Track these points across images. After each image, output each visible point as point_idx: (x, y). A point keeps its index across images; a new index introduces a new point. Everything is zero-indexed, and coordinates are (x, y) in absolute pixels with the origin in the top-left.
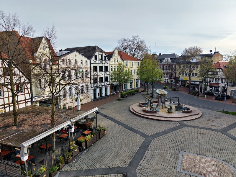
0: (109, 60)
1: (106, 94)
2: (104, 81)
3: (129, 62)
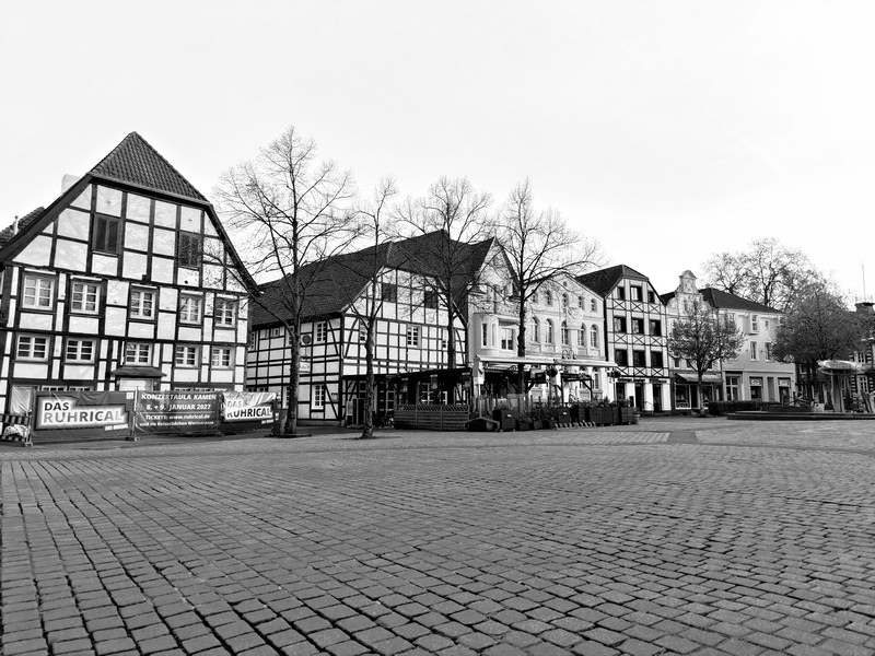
0: (665, 305)
1: (657, 405)
2: (648, 363)
3: (741, 316)
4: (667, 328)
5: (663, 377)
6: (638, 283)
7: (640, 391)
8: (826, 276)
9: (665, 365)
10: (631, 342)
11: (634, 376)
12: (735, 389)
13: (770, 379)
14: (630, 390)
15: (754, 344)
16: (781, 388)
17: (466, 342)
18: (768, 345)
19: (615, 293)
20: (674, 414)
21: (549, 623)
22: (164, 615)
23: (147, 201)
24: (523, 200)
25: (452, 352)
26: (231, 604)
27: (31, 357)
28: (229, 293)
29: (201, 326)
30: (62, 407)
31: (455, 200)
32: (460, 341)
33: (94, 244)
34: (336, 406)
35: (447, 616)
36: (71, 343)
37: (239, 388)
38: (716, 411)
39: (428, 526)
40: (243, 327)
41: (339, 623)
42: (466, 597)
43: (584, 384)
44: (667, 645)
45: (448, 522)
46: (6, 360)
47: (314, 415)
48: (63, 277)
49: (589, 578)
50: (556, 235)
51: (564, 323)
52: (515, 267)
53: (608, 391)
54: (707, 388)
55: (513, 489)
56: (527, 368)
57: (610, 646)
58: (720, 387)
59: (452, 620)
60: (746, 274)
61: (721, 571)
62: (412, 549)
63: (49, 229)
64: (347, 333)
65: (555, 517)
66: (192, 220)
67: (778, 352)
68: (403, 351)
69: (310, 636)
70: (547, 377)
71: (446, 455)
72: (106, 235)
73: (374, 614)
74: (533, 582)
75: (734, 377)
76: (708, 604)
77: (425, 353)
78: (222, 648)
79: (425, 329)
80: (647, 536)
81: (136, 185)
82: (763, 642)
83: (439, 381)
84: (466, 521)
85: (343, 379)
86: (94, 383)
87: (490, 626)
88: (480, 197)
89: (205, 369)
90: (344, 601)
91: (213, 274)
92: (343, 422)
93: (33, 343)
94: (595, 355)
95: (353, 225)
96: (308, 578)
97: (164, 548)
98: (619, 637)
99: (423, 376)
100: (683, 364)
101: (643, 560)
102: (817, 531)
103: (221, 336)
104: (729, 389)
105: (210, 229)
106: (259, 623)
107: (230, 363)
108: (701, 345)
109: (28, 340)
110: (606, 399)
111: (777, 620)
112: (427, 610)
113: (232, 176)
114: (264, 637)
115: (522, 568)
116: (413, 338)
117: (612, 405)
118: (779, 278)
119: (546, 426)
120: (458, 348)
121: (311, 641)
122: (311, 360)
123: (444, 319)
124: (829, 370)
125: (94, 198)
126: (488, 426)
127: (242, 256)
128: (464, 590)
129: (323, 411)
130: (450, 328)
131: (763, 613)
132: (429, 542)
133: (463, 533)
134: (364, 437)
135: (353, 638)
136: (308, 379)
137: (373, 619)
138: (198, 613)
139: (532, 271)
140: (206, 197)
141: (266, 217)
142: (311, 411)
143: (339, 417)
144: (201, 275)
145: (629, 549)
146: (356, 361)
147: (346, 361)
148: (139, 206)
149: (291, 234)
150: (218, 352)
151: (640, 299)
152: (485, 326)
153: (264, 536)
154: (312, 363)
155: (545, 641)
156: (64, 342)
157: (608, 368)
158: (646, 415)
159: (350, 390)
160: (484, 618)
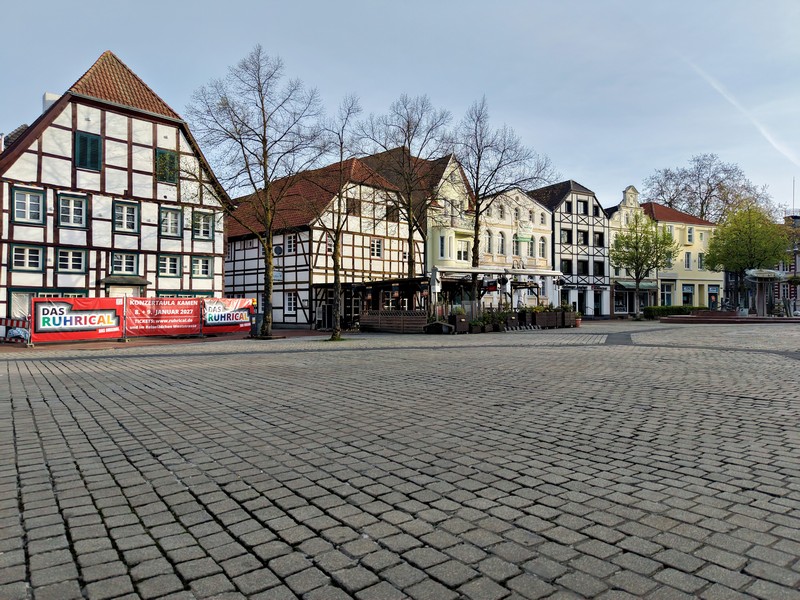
0: (609, 218)
1: (598, 310)
2: (591, 272)
3: (678, 228)
4: (610, 239)
5: (603, 284)
6: (585, 198)
7: (582, 297)
8: (759, 191)
9: (606, 274)
10: (575, 253)
11: (578, 283)
12: (669, 296)
13: (701, 286)
14: (574, 296)
15: (688, 254)
16: (710, 295)
17: (425, 253)
18: (701, 255)
19: (563, 206)
20: (612, 318)
21: (495, 500)
22: (162, 495)
23: (124, 119)
24: (479, 117)
25: (411, 263)
26: (220, 485)
27: (27, 267)
28: (205, 207)
29: (181, 238)
30: (58, 312)
31: (416, 118)
32: (420, 253)
33: (77, 161)
34: (307, 311)
35: (408, 495)
36: (62, 254)
37: (218, 295)
38: (650, 315)
39: (391, 418)
40: (220, 240)
41: (315, 501)
42: (424, 479)
43: (532, 291)
44: (596, 519)
45: (409, 414)
46: (4, 269)
47: (287, 319)
48: (50, 193)
49: (531, 463)
50: (509, 151)
51: (516, 235)
52: (471, 182)
53: (553, 298)
54: (644, 295)
55: (466, 385)
56: (480, 277)
57: (547, 520)
58: (655, 294)
59: (411, 498)
60: (685, 189)
61: (646, 457)
62: (376, 437)
63: (34, 147)
64: (315, 245)
65: (501, 410)
66: (168, 137)
67: (709, 262)
68: (367, 262)
69: (290, 512)
70: (499, 285)
71: (406, 356)
72: (88, 152)
73: (344, 494)
74: (482, 466)
75: (668, 284)
76: (633, 485)
77: (387, 264)
78: (213, 523)
79: (387, 241)
80: (583, 427)
81: (113, 103)
82: (679, 517)
83: (400, 289)
84: (424, 413)
85: (313, 287)
86: (86, 290)
87: (444, 504)
88: (438, 115)
89: (186, 277)
90: (318, 482)
91: (190, 189)
92: (314, 325)
93: (27, 253)
94: (542, 265)
95: (318, 143)
96: (286, 463)
97: (159, 437)
98: (555, 512)
99: (386, 285)
100: (623, 273)
101: (579, 448)
102: (733, 422)
103: (201, 247)
104: (663, 295)
105: (185, 147)
106: (245, 501)
107: (209, 272)
108: (640, 255)
109: (22, 251)
110: (551, 306)
111: (692, 499)
112: (390, 490)
113: (204, 95)
114: (250, 513)
115: (473, 454)
116: (376, 249)
117: (556, 310)
118: (715, 193)
119: (496, 329)
120: (417, 259)
121: (291, 516)
122: (283, 269)
123: (404, 233)
124: (755, 278)
125: (74, 117)
126: (444, 329)
127: (216, 172)
128: (422, 473)
129: (296, 315)
130: (410, 240)
131: (681, 493)
132: (392, 432)
133: (421, 424)
134: (333, 339)
135: (327, 514)
136: (280, 287)
137: (343, 498)
138: (192, 493)
139: (487, 187)
140: (180, 116)
141: (238, 135)
142: (285, 316)
143: (310, 321)
144: (179, 190)
145: (567, 438)
146: (324, 271)
147: (315, 270)
148: (117, 124)
149: (261, 151)
150: (197, 262)
151: (586, 212)
152: (442, 239)
153: (245, 427)
154: (284, 272)
155: (491, 515)
156: (56, 253)
157: (554, 277)
158: (587, 319)
159: (319, 297)
160: (439, 497)
